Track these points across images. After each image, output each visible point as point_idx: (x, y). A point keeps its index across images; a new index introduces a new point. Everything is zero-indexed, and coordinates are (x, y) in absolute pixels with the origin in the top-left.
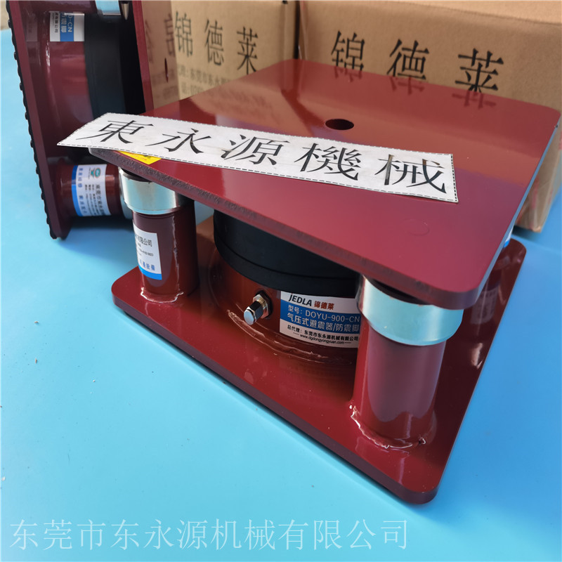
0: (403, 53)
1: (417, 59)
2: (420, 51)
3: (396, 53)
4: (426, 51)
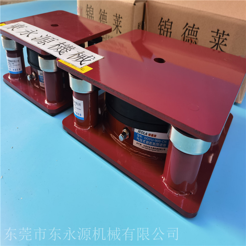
2: (196, 28)
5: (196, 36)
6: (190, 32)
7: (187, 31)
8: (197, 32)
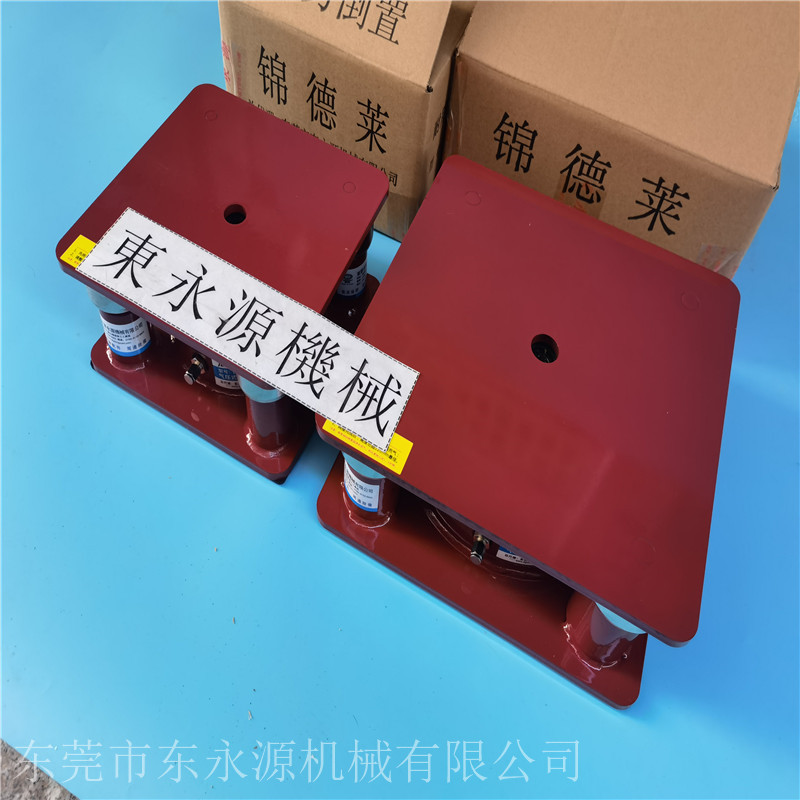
1: (597, 169)
2: (600, 162)
3: (574, 156)
4: (609, 165)
8: (604, 172)
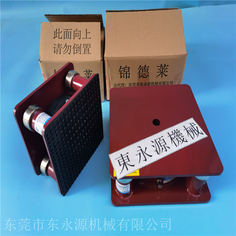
0: (142, 68)
1: (146, 69)
2: (146, 67)
4: (148, 67)
5: (148, 72)
6: (143, 70)
7: (141, 70)
8: (148, 69)
